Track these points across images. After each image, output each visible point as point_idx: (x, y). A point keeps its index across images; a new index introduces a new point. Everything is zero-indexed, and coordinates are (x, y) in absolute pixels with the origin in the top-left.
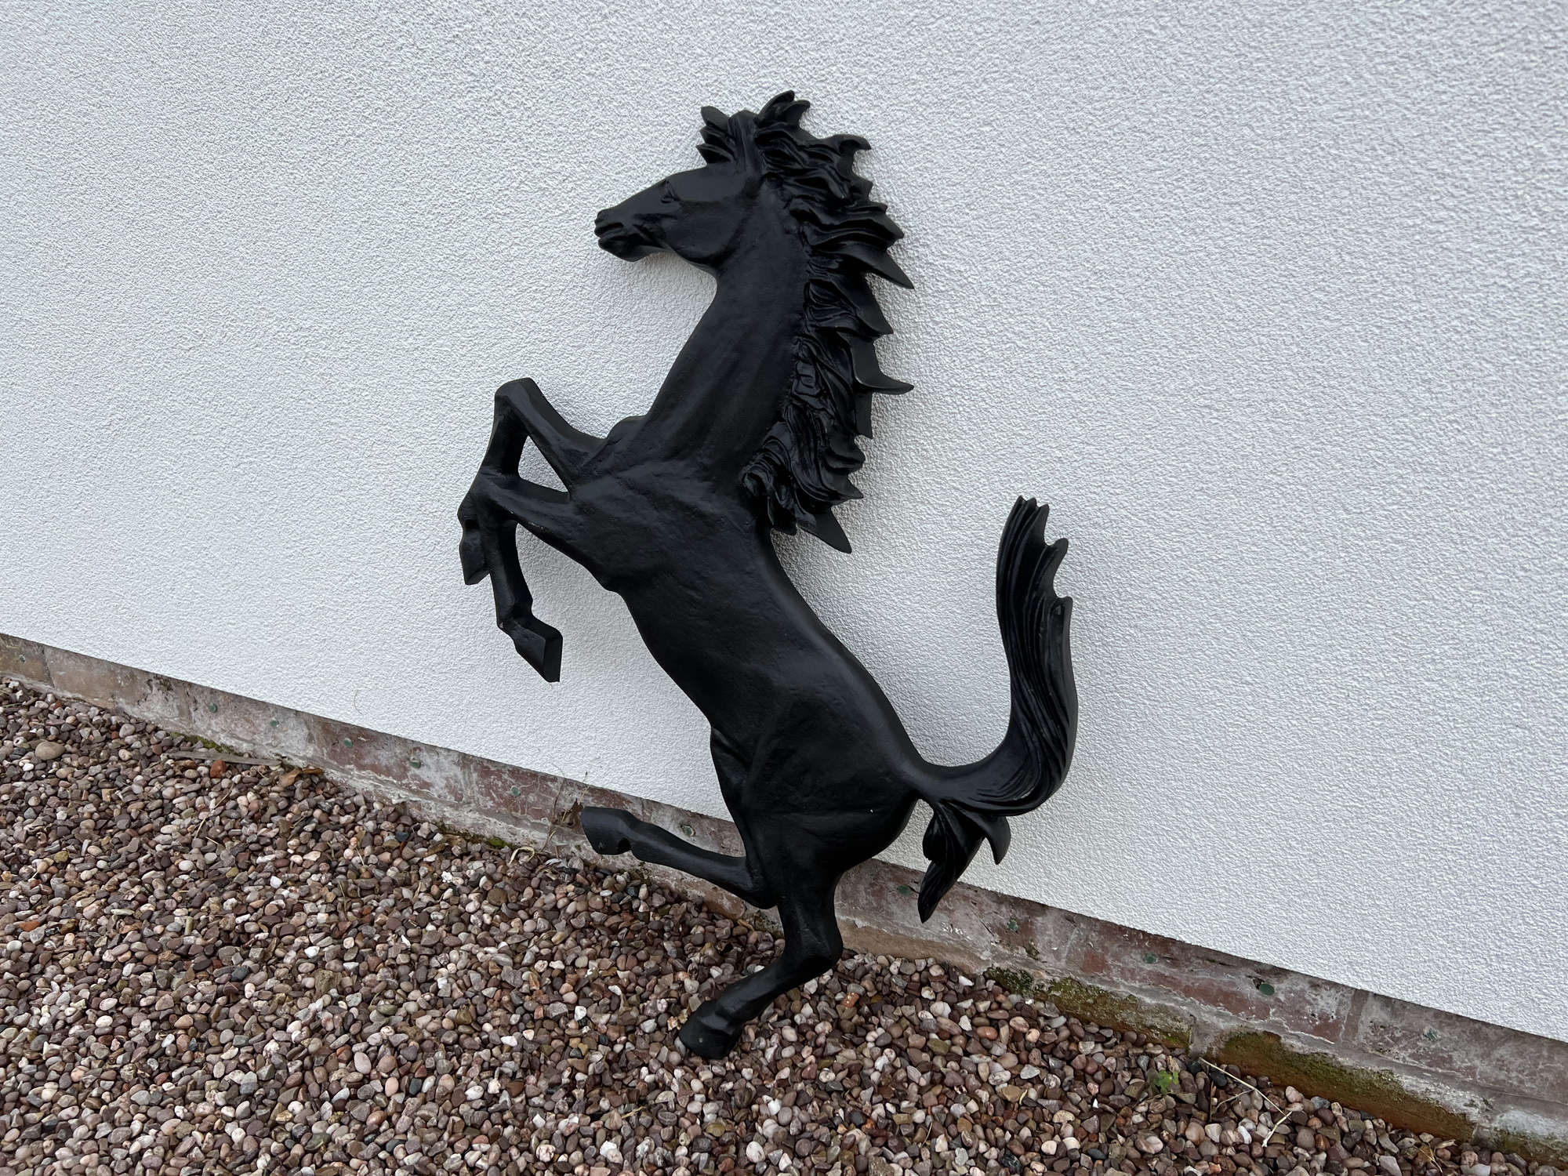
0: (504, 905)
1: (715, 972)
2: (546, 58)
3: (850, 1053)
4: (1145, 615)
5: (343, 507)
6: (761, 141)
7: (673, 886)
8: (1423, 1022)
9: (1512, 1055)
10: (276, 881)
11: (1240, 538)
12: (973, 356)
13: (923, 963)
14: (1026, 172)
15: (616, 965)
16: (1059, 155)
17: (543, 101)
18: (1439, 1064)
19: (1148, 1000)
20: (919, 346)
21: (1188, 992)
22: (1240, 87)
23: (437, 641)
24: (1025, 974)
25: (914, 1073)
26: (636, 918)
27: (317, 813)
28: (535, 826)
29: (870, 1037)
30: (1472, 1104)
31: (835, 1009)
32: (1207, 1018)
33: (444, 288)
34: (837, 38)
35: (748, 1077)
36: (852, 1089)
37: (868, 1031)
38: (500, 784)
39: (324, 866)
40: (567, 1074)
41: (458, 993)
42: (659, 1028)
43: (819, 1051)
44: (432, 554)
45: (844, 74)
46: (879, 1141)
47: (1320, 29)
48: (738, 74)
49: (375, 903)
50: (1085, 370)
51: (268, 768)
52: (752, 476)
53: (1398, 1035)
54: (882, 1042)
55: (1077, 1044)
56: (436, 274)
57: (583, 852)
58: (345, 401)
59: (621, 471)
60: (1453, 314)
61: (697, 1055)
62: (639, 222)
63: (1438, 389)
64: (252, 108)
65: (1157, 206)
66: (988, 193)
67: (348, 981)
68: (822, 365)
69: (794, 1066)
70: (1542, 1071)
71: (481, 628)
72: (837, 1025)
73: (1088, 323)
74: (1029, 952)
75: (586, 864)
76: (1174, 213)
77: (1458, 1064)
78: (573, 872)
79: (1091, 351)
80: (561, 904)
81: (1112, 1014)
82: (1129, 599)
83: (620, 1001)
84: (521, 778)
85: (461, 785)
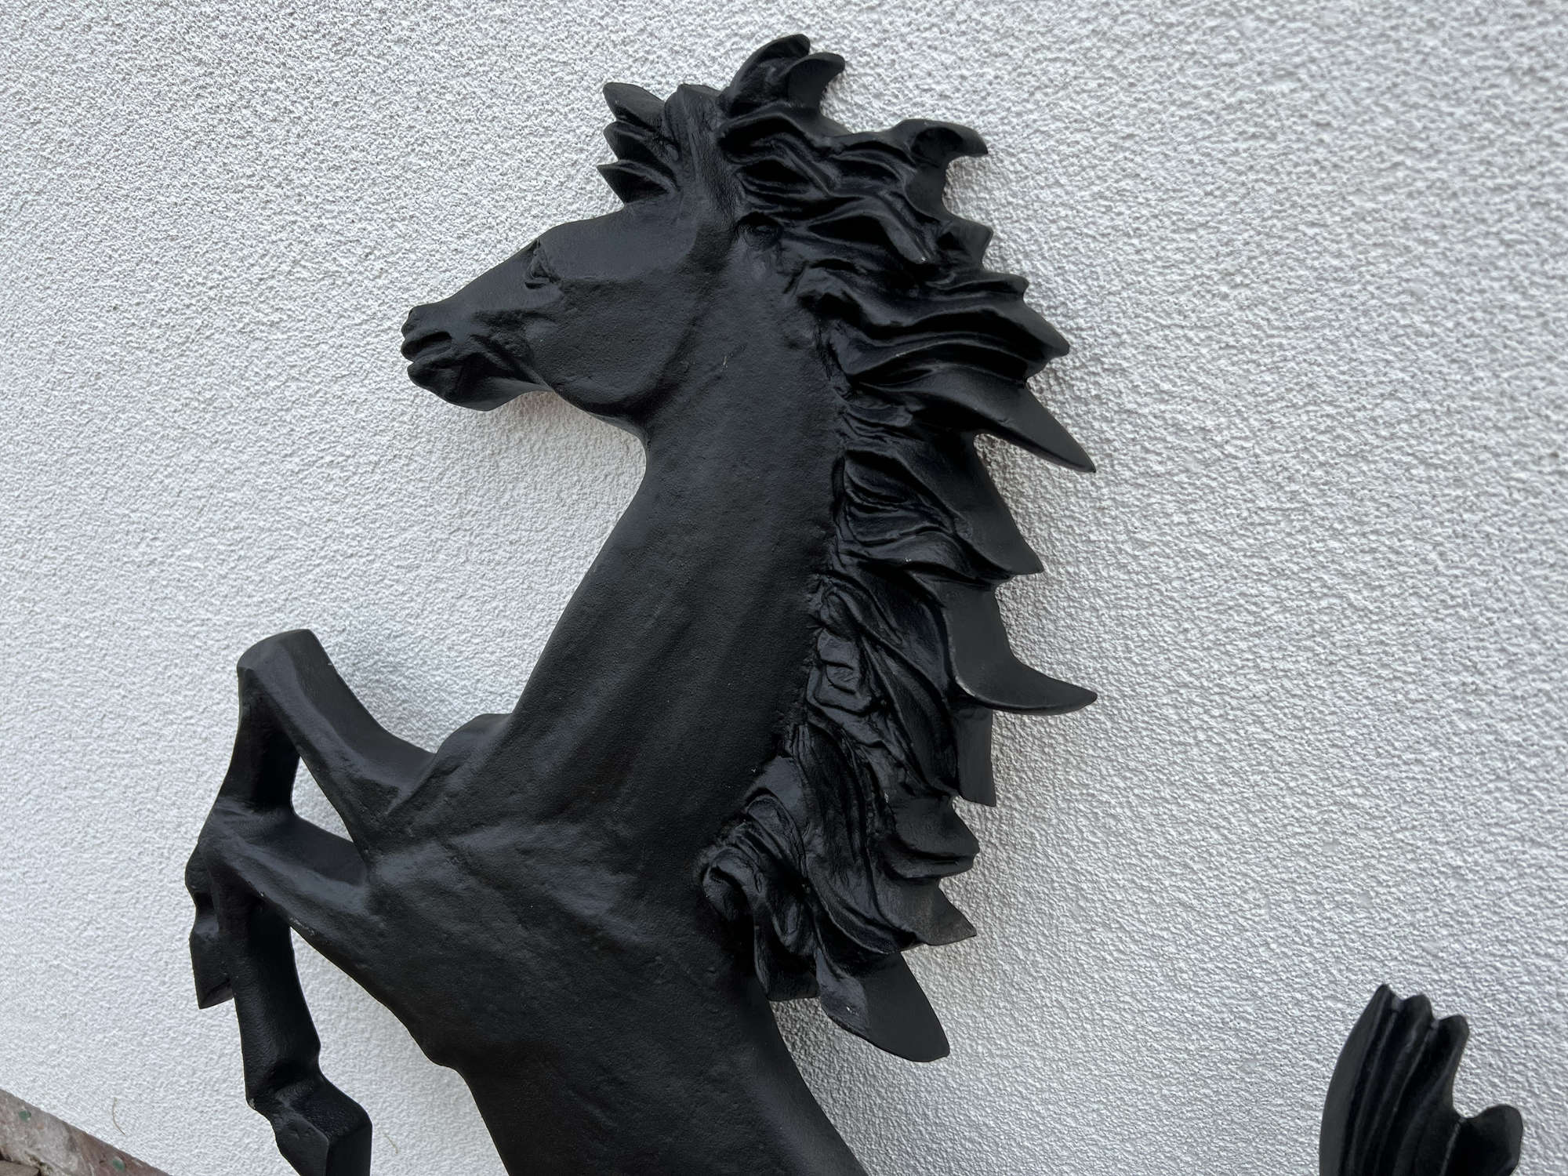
6: (733, 144)
12: (1236, 620)
14: (1387, 189)
16: (1487, 140)
20: (1098, 593)
50: (1536, 670)
59: (458, 832)
66: (1280, 245)
68: (875, 643)
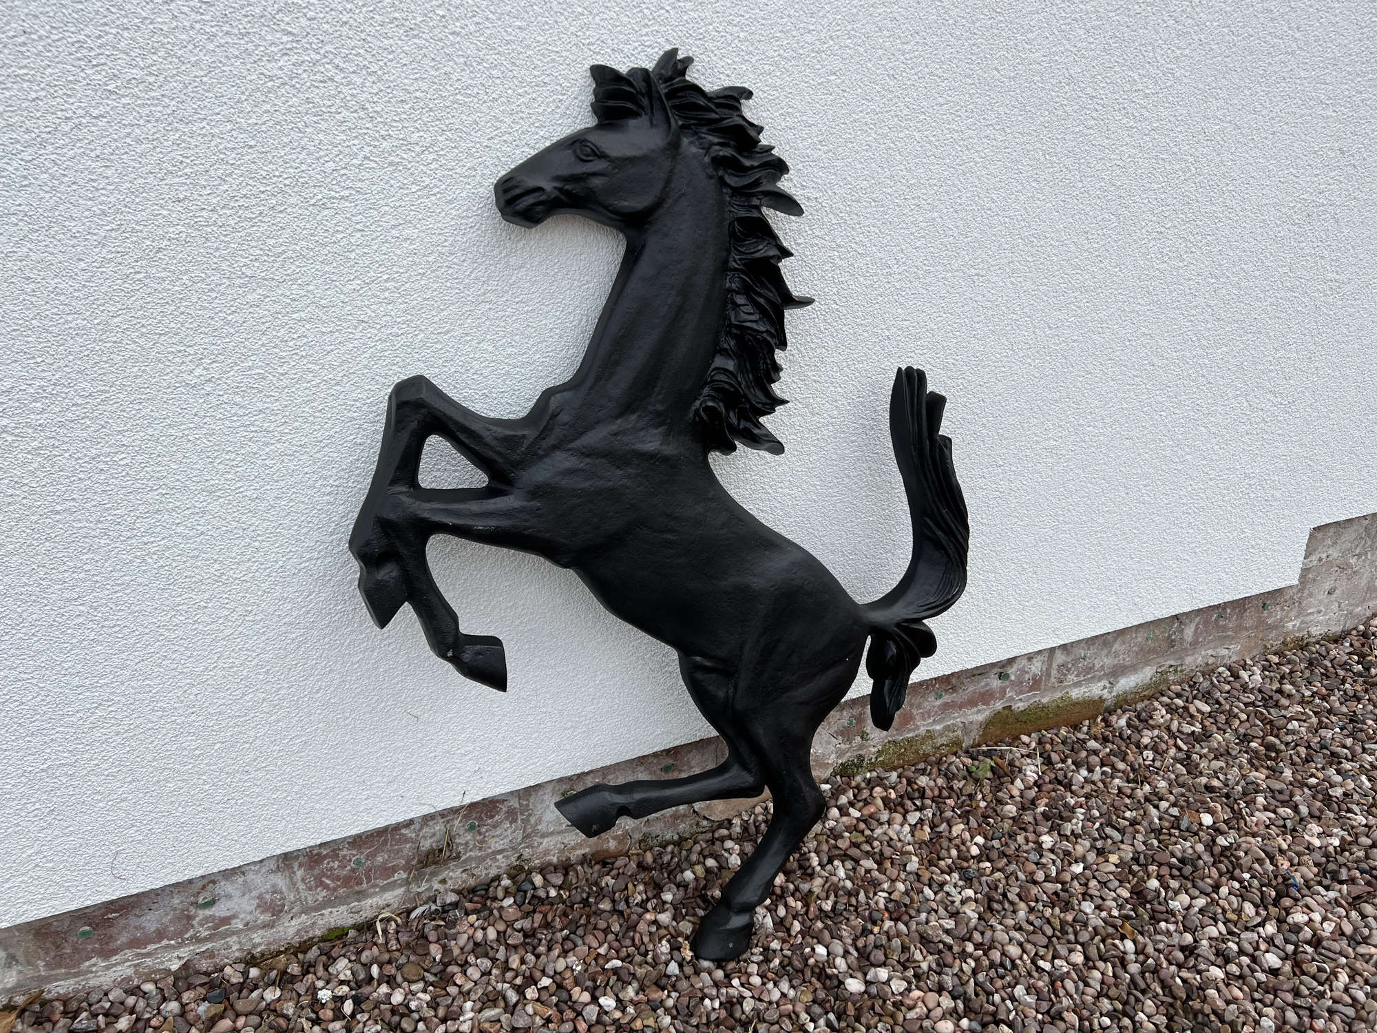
0: (426, 974)
1: (668, 897)
2: (396, 15)
3: (818, 881)
5: (81, 620)
8: (1081, 650)
9: (1120, 646)
11: (996, 364)
15: (589, 947)
17: (394, 64)
18: (1089, 673)
19: (938, 727)
21: (961, 706)
23: (252, 733)
24: (860, 756)
25: (865, 863)
26: (552, 905)
28: (384, 889)
29: (815, 861)
30: (1105, 688)
32: (971, 718)
33: (251, 297)
35: (778, 948)
36: (849, 901)
38: (336, 864)
42: (681, 966)
43: (798, 894)
44: (240, 629)
45: (719, 32)
46: (906, 918)
48: (621, 33)
53: (1070, 666)
54: (825, 860)
55: (915, 783)
57: (450, 882)
60: (1097, 187)
61: (729, 961)
62: (557, 185)
63: (1091, 237)
68: (756, 293)
70: (1133, 647)
71: (317, 692)
73: (904, 226)
75: (459, 892)
76: (955, 136)
77: (1097, 666)
78: (455, 905)
80: (478, 937)
83: (628, 970)
84: (365, 843)
85: (282, 893)
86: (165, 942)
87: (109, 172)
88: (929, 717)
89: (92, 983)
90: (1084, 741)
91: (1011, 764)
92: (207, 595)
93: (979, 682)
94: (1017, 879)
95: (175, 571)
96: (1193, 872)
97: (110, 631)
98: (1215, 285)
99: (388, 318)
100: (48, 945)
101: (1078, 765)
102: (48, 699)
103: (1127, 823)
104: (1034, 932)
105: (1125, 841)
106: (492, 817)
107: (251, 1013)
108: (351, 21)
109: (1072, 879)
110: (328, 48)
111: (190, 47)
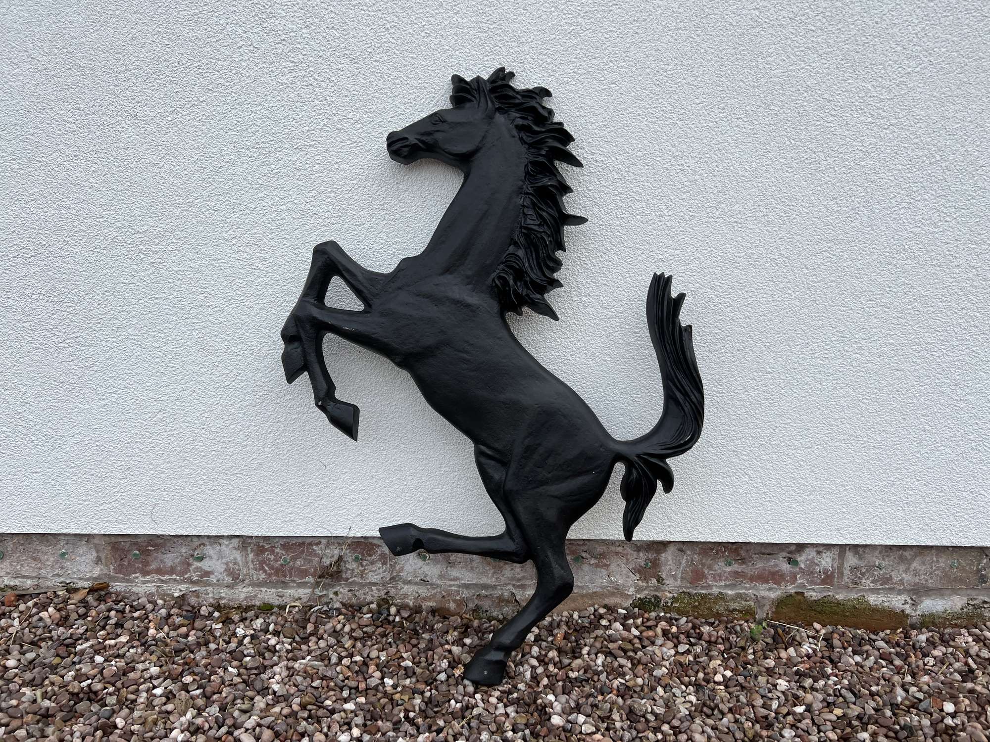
0: (296, 636)
1: (468, 641)
2: (346, 52)
3: (578, 661)
4: (713, 343)
5: (158, 360)
7: (411, 604)
8: (874, 559)
9: (920, 565)
10: (99, 659)
11: (758, 291)
13: (592, 609)
15: (398, 651)
17: (343, 77)
18: (886, 583)
19: (730, 592)
21: (752, 579)
22: (736, 63)
23: (232, 450)
24: (656, 597)
25: (623, 661)
26: (394, 627)
27: (113, 613)
28: (300, 586)
29: (585, 650)
30: (906, 603)
31: (553, 644)
32: (764, 593)
33: (260, 195)
34: (529, 40)
35: (523, 689)
36: (592, 677)
37: (581, 649)
38: (272, 557)
39: (136, 643)
40: (402, 715)
41: (293, 690)
42: (449, 677)
43: (559, 665)
44: (233, 383)
45: (534, 59)
46: (628, 697)
47: (770, 36)
48: (471, 60)
49: (192, 656)
51: (55, 592)
52: (500, 278)
53: (864, 571)
54: (594, 651)
55: (699, 629)
56: (255, 186)
57: (340, 595)
58: (170, 280)
60: (842, 165)
63: (840, 202)
64: (116, 86)
65: (702, 121)
67: (200, 702)
68: (540, 208)
69: (548, 677)
70: (935, 570)
72: (560, 651)
73: (672, 183)
74: (658, 581)
75: (343, 604)
76: (711, 124)
77: (895, 579)
78: (337, 609)
79: (675, 199)
80: (339, 627)
81: (710, 609)
82: (704, 335)
83: (414, 669)
84: (291, 548)
85: (239, 566)
86: (174, 576)
87: (204, 128)
88: (720, 580)
89: (135, 589)
90: (874, 641)
91: (794, 639)
92: (219, 359)
93: (768, 560)
94: (738, 701)
95: (206, 342)
96: (908, 737)
97: (170, 369)
98: (976, 250)
99: (329, 213)
100: (117, 556)
101: (855, 652)
102: (137, 402)
103: (867, 692)
104: (727, 733)
105: (857, 703)
106: (371, 556)
107: (201, 630)
108: (324, 56)
109: (788, 714)
110: (311, 69)
111: (247, 69)
